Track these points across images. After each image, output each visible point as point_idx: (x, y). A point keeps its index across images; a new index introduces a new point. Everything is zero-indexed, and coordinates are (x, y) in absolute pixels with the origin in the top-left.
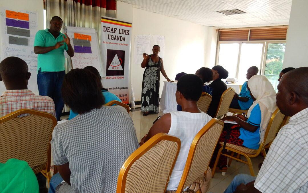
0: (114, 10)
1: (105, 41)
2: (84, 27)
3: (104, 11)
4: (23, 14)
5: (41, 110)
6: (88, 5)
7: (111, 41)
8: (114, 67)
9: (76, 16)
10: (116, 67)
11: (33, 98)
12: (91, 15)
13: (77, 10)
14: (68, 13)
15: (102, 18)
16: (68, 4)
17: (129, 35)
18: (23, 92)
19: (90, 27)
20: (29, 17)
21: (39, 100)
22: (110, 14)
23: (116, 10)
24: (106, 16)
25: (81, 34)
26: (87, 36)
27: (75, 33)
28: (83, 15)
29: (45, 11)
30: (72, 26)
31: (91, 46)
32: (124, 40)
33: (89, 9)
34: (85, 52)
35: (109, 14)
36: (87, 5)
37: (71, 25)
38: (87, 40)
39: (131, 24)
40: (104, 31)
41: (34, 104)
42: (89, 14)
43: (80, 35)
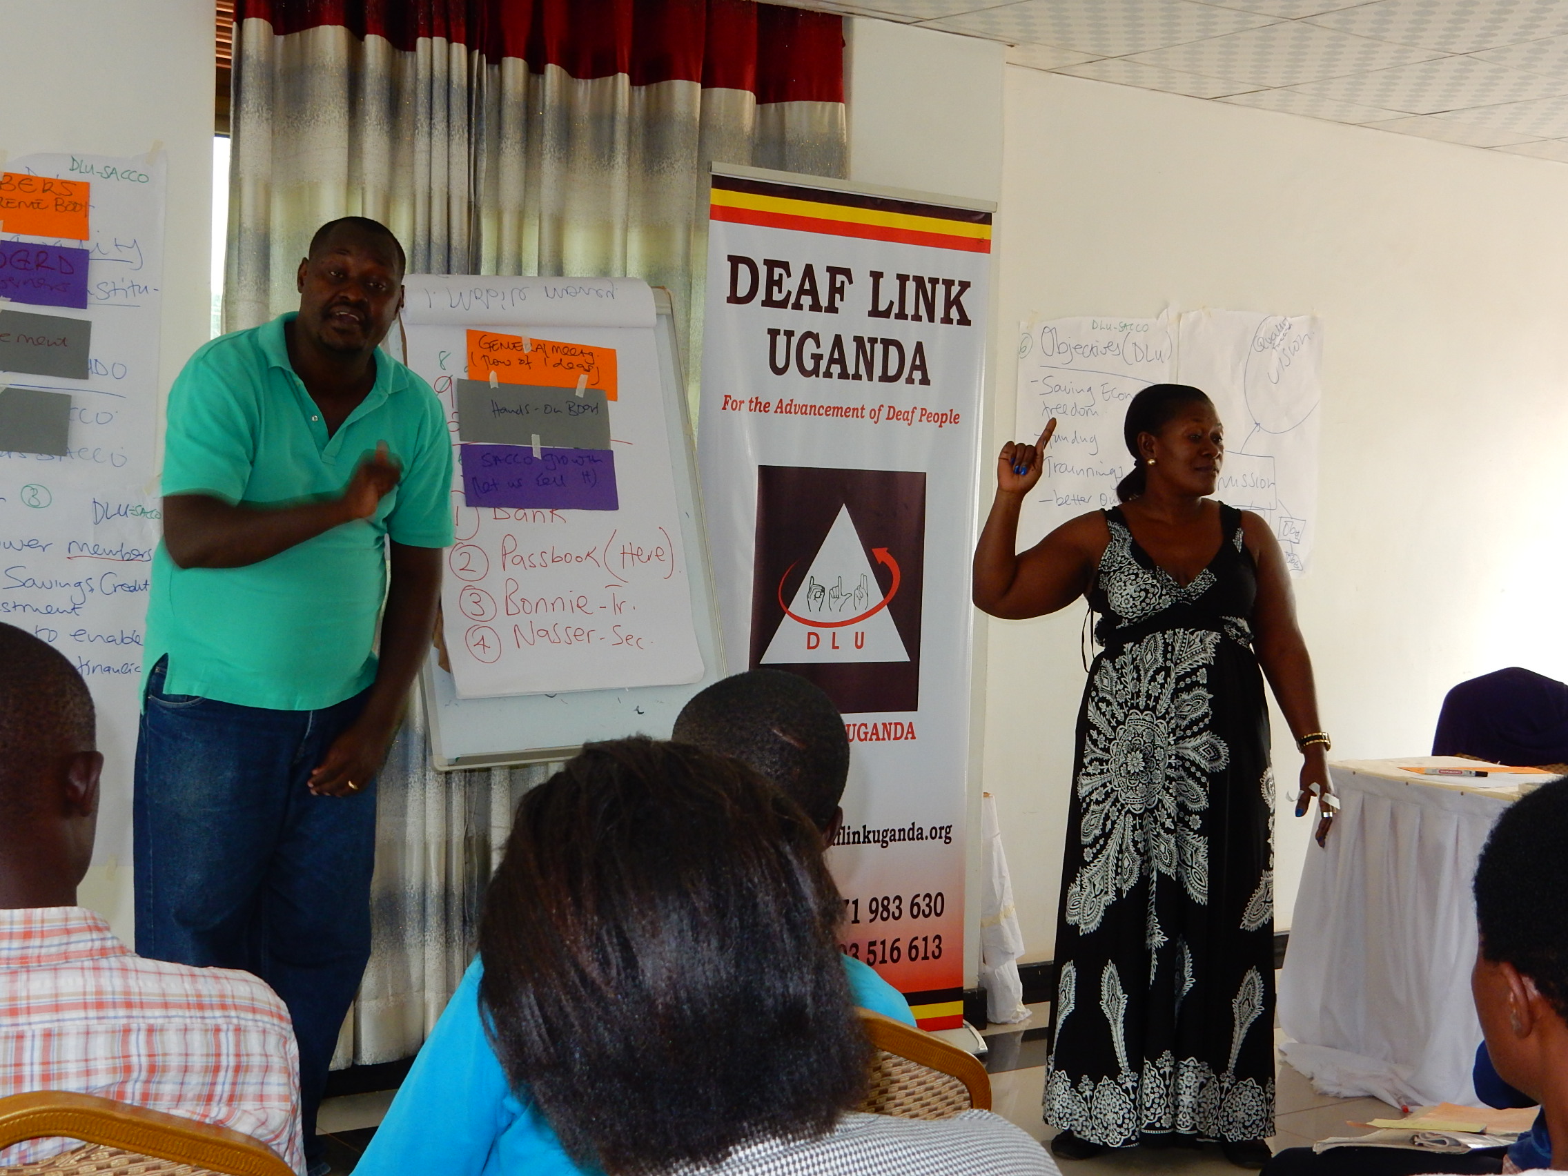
0: (829, 105)
1: (741, 392)
2: (559, 271)
3: (739, 115)
4: (47, 185)
5: (179, 1099)
6: (593, 77)
7: (795, 386)
8: (825, 633)
9: (482, 175)
10: (846, 635)
11: (118, 983)
12: (620, 158)
13: (500, 127)
14: (421, 158)
15: (721, 183)
16: (423, 73)
17: (964, 321)
18: (37, 927)
19: (604, 272)
20: (92, 212)
21: (166, 1006)
22: (790, 136)
23: (841, 106)
24: (756, 162)
25: (528, 335)
26: (583, 351)
27: (470, 334)
28: (549, 167)
29: (222, 147)
30: (449, 272)
31: (613, 446)
32: (917, 375)
33: (607, 109)
34: (554, 505)
35: (782, 142)
36: (586, 77)
37: (437, 258)
38: (580, 392)
39: (986, 219)
40: (734, 299)
41: (125, 1042)
42: (604, 151)
43: (516, 344)
